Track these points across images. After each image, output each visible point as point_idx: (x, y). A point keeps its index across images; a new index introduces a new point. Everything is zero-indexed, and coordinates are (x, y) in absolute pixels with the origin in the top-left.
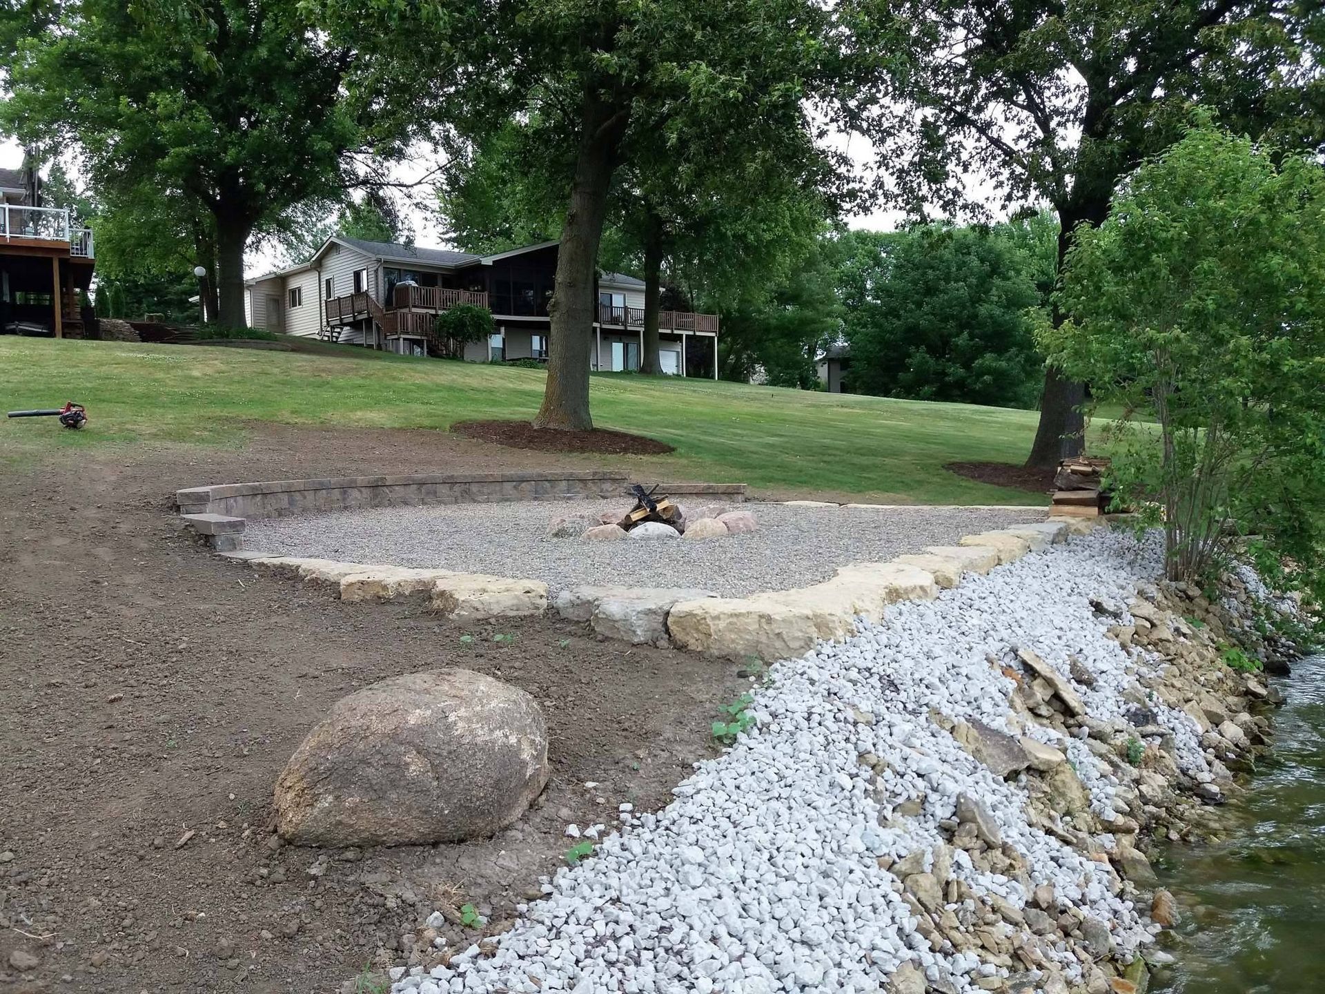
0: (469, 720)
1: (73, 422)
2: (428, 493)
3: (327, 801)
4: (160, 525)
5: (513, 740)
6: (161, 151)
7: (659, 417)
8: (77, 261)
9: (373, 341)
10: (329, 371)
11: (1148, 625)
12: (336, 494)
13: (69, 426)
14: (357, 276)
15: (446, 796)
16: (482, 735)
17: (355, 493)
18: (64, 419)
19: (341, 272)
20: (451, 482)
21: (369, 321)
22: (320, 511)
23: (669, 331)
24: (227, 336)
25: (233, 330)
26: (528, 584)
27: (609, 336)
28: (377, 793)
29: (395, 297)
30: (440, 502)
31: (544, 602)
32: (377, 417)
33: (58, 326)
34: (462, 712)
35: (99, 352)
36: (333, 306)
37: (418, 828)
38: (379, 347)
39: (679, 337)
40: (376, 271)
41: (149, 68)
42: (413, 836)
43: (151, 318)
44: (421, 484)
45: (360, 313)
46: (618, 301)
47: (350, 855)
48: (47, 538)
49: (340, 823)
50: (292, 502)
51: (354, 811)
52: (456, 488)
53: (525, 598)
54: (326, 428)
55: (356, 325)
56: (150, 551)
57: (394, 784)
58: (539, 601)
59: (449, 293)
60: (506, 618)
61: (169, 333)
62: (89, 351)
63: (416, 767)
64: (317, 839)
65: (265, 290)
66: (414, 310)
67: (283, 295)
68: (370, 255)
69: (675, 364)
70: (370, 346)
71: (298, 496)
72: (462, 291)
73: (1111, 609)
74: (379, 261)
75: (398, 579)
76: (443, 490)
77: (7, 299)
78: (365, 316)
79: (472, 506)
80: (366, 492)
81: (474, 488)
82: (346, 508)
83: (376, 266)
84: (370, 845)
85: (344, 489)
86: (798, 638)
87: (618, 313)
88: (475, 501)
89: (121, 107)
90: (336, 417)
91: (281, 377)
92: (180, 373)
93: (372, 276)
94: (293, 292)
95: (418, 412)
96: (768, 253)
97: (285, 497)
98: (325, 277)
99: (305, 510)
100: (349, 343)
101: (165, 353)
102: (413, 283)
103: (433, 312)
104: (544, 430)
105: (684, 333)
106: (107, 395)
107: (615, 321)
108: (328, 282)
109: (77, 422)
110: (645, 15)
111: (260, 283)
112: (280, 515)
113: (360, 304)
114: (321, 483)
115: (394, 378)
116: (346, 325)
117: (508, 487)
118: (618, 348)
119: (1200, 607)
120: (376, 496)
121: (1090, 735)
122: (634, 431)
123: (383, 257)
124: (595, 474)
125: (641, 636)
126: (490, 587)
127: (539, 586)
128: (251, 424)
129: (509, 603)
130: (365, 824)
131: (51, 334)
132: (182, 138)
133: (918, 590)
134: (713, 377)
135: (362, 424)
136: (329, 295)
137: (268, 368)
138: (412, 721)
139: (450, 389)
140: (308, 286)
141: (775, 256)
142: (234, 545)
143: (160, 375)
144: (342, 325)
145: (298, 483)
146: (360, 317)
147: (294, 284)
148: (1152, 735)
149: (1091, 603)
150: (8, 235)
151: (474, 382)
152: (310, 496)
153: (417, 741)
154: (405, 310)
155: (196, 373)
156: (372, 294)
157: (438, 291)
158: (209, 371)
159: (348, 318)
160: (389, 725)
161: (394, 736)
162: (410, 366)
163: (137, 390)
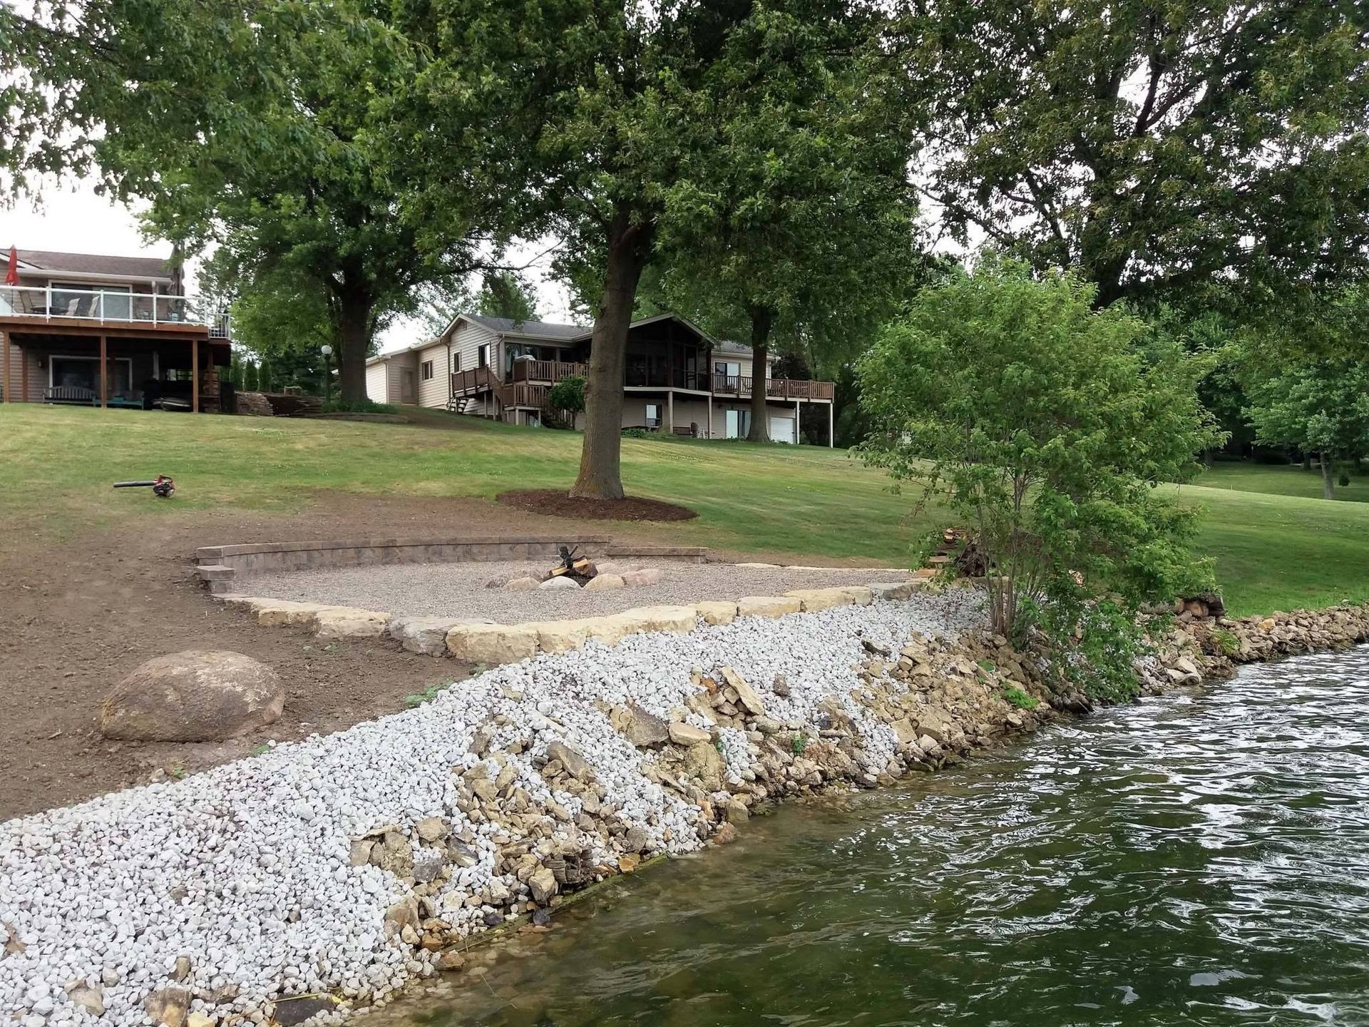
0: (209, 675)
1: (163, 491)
2: (434, 553)
3: (121, 713)
4: (177, 573)
5: (239, 689)
6: (287, 246)
7: (713, 486)
8: (214, 342)
9: (493, 411)
10: (422, 444)
11: (910, 662)
12: (351, 553)
13: (160, 495)
14: (482, 350)
15: (187, 714)
16: (215, 683)
17: (368, 553)
18: (156, 489)
19: (467, 346)
20: (455, 544)
21: (489, 393)
22: (335, 566)
23: (782, 399)
24: (348, 410)
25: (354, 406)
26: (373, 614)
27: (721, 404)
28: (149, 710)
29: (516, 372)
30: (444, 561)
31: (383, 627)
32: (437, 487)
33: (196, 402)
34: (207, 670)
35: (220, 427)
36: (458, 380)
37: (171, 732)
38: (499, 418)
39: (793, 405)
40: (498, 346)
41: (276, 173)
42: (169, 735)
43: (290, 391)
44: (428, 545)
45: (482, 386)
46: (733, 370)
47: (134, 744)
48: (91, 581)
49: (128, 726)
50: (310, 559)
51: (135, 719)
52: (460, 549)
53: (369, 624)
54: (385, 497)
55: (479, 397)
56: (161, 591)
57: (158, 706)
58: (379, 626)
59: (563, 366)
60: (353, 637)
61: (301, 406)
62: (215, 426)
63: (171, 697)
64: (117, 734)
65: (401, 363)
66: (531, 383)
67: (417, 371)
68: (491, 330)
69: (791, 430)
70: (490, 417)
71: (316, 554)
72: (576, 364)
73: (881, 648)
74: (501, 336)
75: (297, 610)
76: (448, 550)
77: (156, 377)
78: (485, 389)
79: (475, 564)
80: (379, 551)
81: (475, 549)
82: (359, 564)
83: (498, 341)
84: (145, 740)
85: (359, 549)
86: (519, 650)
87: (732, 382)
88: (474, 560)
89: (252, 209)
90: (398, 487)
91: (377, 450)
92: (284, 446)
93: (495, 354)
94: (426, 365)
95: (479, 482)
96: (870, 323)
97: (304, 556)
98: (453, 352)
99: (322, 565)
100: (474, 415)
101: (281, 427)
102: (530, 357)
103: (548, 384)
104: (577, 499)
105: (798, 400)
106: (210, 467)
107: (729, 389)
108: (457, 356)
109: (166, 491)
110: (635, 142)
111: (396, 357)
112: (298, 569)
113: (482, 378)
114: (337, 544)
115: (480, 450)
116: (471, 396)
117: (505, 548)
118: (732, 416)
119: (1003, 653)
120: (387, 555)
121: (757, 729)
122: (673, 500)
123: (504, 333)
124: (580, 537)
125: (423, 648)
126: (349, 616)
127: (381, 616)
128: (317, 494)
129: (357, 627)
130: (143, 727)
131: (189, 410)
132: (307, 234)
133: (672, 625)
134: (827, 444)
135: (419, 493)
136: (457, 368)
137: (369, 442)
138: (175, 672)
139: (528, 460)
140: (439, 360)
141: (876, 325)
142: (225, 589)
143: (265, 448)
144: (467, 397)
145: (316, 544)
146: (482, 390)
147: (426, 358)
148: (832, 736)
149: (863, 643)
150: (155, 322)
151: (554, 453)
152: (327, 554)
153: (175, 684)
154: (522, 383)
155: (299, 446)
156: (494, 371)
157: (556, 365)
158: (312, 444)
159: (471, 391)
160: (160, 674)
161: (162, 680)
162: (501, 438)
163: (236, 462)
